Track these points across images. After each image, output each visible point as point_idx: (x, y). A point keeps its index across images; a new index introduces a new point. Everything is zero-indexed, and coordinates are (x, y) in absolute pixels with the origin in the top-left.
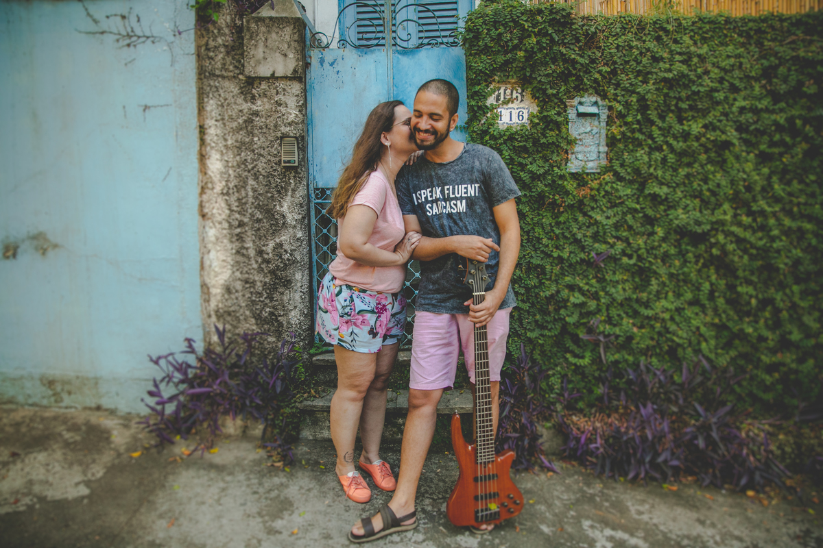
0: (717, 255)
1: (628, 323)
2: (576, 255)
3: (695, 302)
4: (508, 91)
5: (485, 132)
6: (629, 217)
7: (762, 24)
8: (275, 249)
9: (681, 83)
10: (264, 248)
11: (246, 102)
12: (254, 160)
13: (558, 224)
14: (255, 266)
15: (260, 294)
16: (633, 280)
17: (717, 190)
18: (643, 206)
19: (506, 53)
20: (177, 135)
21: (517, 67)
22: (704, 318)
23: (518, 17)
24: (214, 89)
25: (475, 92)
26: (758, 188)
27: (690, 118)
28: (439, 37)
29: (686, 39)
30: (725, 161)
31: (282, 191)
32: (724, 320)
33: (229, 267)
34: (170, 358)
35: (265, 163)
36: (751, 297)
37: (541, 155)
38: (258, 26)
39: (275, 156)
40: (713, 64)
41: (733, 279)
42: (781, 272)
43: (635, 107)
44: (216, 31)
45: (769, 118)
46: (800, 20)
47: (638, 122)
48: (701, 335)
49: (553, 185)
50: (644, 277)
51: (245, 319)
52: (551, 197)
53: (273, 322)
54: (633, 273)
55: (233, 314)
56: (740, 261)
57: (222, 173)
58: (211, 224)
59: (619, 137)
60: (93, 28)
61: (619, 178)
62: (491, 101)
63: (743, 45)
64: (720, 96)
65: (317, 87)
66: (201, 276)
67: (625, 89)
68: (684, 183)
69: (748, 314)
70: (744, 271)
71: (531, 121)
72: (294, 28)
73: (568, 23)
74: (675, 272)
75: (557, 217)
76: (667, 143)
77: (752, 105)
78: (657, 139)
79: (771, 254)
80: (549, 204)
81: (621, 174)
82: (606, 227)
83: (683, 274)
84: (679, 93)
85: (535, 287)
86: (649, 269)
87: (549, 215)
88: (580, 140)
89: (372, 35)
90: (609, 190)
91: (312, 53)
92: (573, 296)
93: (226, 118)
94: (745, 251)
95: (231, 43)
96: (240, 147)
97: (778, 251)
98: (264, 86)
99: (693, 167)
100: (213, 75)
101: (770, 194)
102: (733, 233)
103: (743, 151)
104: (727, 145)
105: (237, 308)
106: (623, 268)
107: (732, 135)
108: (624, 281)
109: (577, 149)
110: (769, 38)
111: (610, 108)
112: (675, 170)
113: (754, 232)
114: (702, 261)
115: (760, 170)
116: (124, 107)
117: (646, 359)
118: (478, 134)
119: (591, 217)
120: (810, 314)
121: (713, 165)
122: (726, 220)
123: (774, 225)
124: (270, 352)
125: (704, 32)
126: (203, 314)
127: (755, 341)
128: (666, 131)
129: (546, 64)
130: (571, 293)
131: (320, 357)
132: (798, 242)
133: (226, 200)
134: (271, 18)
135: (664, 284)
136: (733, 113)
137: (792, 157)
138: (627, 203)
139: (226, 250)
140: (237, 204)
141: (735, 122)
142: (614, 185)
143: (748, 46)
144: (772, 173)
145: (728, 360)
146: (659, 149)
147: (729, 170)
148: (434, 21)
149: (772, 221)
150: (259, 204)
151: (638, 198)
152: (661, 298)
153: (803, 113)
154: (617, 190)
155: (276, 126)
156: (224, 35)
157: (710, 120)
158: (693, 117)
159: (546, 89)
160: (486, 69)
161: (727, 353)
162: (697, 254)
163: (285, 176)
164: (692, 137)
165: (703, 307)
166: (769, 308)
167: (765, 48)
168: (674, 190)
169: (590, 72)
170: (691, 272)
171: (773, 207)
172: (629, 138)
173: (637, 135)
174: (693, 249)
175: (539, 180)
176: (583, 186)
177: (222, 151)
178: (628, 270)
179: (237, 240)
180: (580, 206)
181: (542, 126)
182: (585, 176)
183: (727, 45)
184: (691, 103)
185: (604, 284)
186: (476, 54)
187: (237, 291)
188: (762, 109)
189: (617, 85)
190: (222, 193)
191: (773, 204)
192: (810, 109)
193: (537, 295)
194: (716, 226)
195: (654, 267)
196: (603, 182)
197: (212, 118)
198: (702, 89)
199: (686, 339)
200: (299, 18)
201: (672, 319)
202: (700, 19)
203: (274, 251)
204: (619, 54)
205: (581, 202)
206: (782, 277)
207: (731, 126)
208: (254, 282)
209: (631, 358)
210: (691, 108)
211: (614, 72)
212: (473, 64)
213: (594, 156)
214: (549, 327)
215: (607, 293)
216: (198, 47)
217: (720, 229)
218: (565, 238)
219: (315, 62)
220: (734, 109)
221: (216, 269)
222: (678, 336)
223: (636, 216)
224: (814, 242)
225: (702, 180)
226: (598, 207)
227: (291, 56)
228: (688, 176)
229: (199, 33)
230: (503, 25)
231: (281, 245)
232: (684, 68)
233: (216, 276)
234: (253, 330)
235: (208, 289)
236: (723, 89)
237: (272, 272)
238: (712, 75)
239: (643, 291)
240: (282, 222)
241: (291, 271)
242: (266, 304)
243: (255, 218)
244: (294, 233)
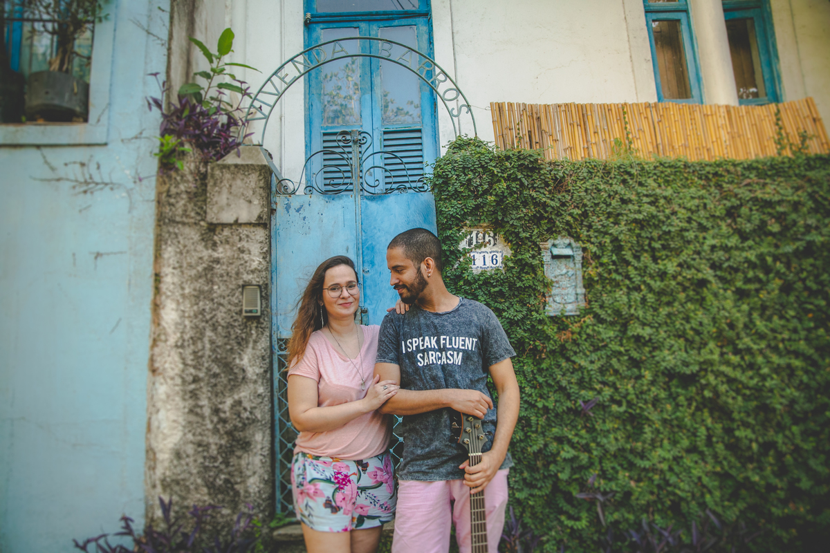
0: (709, 398)
1: (624, 476)
2: (562, 404)
3: (692, 449)
4: (481, 235)
5: (459, 277)
6: (614, 361)
7: (717, 169)
8: (233, 406)
9: (651, 223)
10: (221, 406)
11: (207, 249)
12: (212, 310)
13: (540, 370)
14: (210, 426)
15: (214, 459)
16: (625, 429)
17: (700, 328)
18: (627, 348)
19: (476, 197)
20: (129, 284)
21: (488, 211)
22: (705, 467)
23: (487, 163)
24: (173, 236)
25: (447, 237)
26: (740, 325)
27: (664, 257)
28: (407, 182)
29: (650, 181)
30: (703, 299)
31: (242, 342)
32: (726, 468)
33: (180, 428)
34: (102, 542)
35: (225, 313)
36: (751, 441)
37: (518, 299)
38: (222, 173)
39: (236, 305)
40: (679, 205)
41: (729, 422)
42: (778, 412)
43: (610, 248)
44: (178, 178)
45: (740, 256)
46: (751, 165)
47: (614, 263)
48: (704, 486)
49: (532, 330)
50: (635, 424)
51: (196, 489)
52: (531, 343)
53: (228, 491)
54: (624, 420)
55: (182, 483)
56: (736, 403)
57: (177, 324)
58: (162, 380)
59: (596, 279)
60: (50, 175)
61: (601, 321)
62: (463, 245)
63: (704, 187)
64: (690, 235)
65: (282, 233)
66: (147, 439)
67: (597, 231)
68: (666, 323)
69: (751, 460)
70: (739, 412)
71: (506, 264)
72: (260, 175)
73: (536, 168)
74: (669, 418)
75: (539, 364)
76: (644, 282)
77: (722, 243)
78: (634, 279)
79: (764, 394)
80: (530, 350)
81: (602, 316)
82: (592, 373)
83: (677, 418)
84: (651, 233)
85: (521, 441)
86: (640, 416)
87: (530, 361)
88: (557, 282)
89: (341, 181)
90: (591, 333)
91: (278, 199)
92: (563, 449)
93: (185, 265)
94: (738, 391)
95: (194, 190)
96: (199, 296)
97: (771, 390)
98: (226, 232)
99: (673, 307)
100: (173, 221)
101: (753, 331)
102: (723, 374)
103: (719, 288)
104: (703, 283)
105: (187, 476)
106: (613, 415)
107: (708, 273)
108: (615, 430)
109: (554, 291)
110: (726, 180)
111: (584, 250)
112: (655, 310)
113: (743, 371)
114: (694, 404)
115: (739, 306)
116: (74, 255)
117: (648, 517)
118: (451, 279)
119: (574, 362)
120: (815, 457)
121: (692, 303)
122: (714, 360)
123: (763, 363)
124: (223, 527)
125: (666, 176)
126: (147, 484)
127: (763, 491)
128: (643, 271)
129: (517, 208)
130: (560, 446)
131: (282, 531)
132: (789, 380)
133: (181, 353)
134: (236, 166)
135: (658, 431)
136: (705, 251)
137: (769, 293)
138: (610, 346)
139: (178, 409)
140: (192, 357)
141: (708, 260)
142: (596, 328)
143: (708, 188)
144: (752, 309)
145: (737, 513)
146: (638, 289)
147: (708, 308)
148: (402, 167)
149: (760, 359)
150: (216, 357)
151: (621, 340)
152: (657, 447)
153: (772, 250)
154: (599, 333)
155: (238, 274)
156: (188, 181)
157: (684, 258)
158: (667, 256)
159: (519, 232)
160: (457, 214)
161: (735, 505)
162: (688, 397)
163: (246, 327)
164: (668, 276)
165: (701, 453)
166: (772, 452)
167: (726, 189)
168: (657, 331)
169: (561, 215)
170: (685, 417)
171: (759, 344)
172: (606, 279)
173: (614, 276)
174: (683, 392)
175: (518, 326)
176: (564, 329)
177: (178, 301)
178: (618, 418)
179: (191, 397)
180: (562, 351)
181: (517, 269)
182: (564, 319)
183: (689, 188)
184: (663, 242)
185: (594, 434)
186: (446, 199)
187: (188, 456)
188: (732, 248)
189: (590, 227)
190: (177, 346)
191: (758, 341)
192: (777, 246)
193: (523, 450)
194: (704, 367)
195: (646, 413)
196: (584, 325)
197: (169, 266)
198: (673, 229)
199: (689, 492)
200: (265, 166)
201: (671, 469)
202: (661, 164)
203: (231, 409)
204: (589, 197)
205: (563, 347)
206: (779, 418)
207: (705, 264)
208: (208, 446)
209: (631, 517)
210: (664, 247)
211: (585, 214)
212: (444, 209)
213: (572, 298)
214: (539, 486)
215: (598, 444)
216: (159, 194)
217: (710, 369)
218: (549, 385)
219: (280, 208)
220: (706, 247)
221: (166, 431)
222: (679, 489)
223: (621, 358)
224: (805, 379)
225: (683, 319)
226: (580, 351)
227: (256, 202)
228: (669, 315)
229: (161, 180)
230: (472, 171)
231: (239, 403)
232: (653, 209)
233: (164, 439)
234: (205, 501)
235: (155, 454)
236: (692, 228)
237: (229, 433)
238: (680, 215)
239: (637, 440)
240: (241, 377)
241: (251, 432)
242: (221, 470)
243: (212, 373)
244: (255, 388)
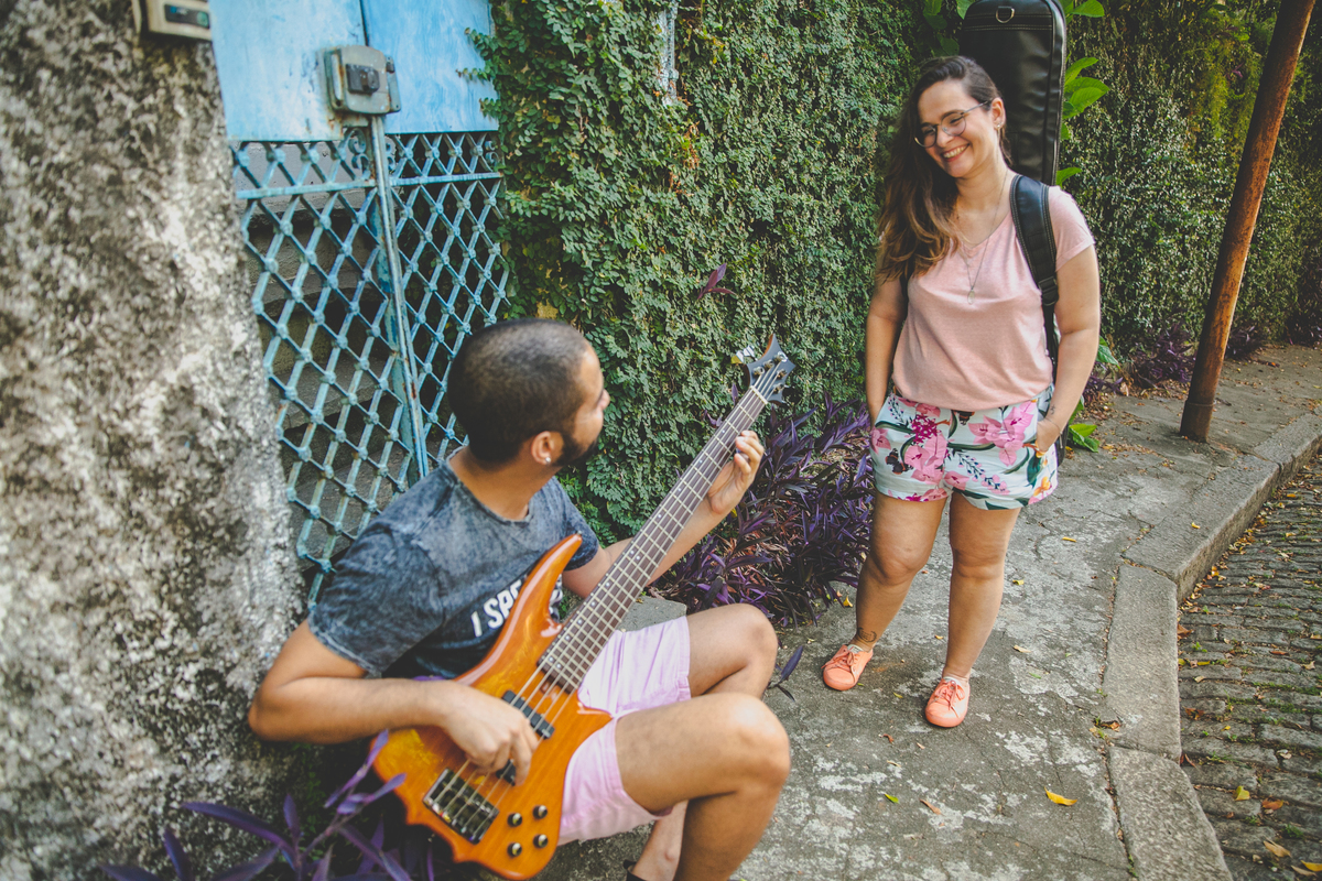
8: (167, 414)
10: (128, 426)
14: (109, 518)
15: (154, 626)
53: (212, 705)
150: (64, 221)
187: (59, 666)
203: (166, 425)
208: (120, 590)
231: (185, 394)
237: (182, 517)
240: (173, 293)
241: (240, 487)
242: (182, 652)
243: (63, 293)
244: (223, 331)
